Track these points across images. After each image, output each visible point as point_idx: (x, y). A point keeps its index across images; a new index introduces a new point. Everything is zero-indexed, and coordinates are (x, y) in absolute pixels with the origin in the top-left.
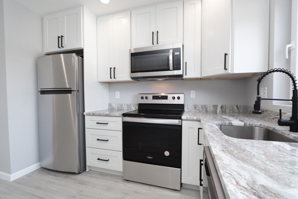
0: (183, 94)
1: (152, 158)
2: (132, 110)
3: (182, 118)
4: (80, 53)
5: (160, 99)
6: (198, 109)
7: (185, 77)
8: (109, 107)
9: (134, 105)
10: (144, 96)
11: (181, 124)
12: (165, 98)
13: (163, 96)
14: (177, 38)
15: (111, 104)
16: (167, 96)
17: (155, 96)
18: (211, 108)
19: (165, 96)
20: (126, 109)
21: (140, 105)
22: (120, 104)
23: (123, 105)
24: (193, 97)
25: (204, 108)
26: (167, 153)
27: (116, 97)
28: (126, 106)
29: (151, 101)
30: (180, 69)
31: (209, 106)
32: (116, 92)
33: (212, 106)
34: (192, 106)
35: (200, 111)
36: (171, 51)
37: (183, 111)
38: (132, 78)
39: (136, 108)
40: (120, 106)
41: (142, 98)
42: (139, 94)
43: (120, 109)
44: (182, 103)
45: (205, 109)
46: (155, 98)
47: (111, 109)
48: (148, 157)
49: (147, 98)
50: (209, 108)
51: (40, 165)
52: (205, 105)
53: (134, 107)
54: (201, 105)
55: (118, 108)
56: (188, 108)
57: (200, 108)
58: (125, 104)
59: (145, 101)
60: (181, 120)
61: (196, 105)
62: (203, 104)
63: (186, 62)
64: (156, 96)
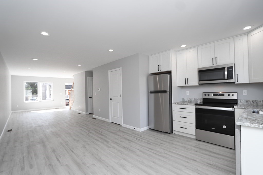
0: (237, 93)
1: (214, 129)
2: (198, 102)
3: (234, 107)
4: (170, 72)
5: (218, 96)
6: (250, 103)
7: (236, 83)
8: (182, 100)
9: (200, 99)
10: (207, 94)
11: (234, 111)
12: (223, 95)
13: (221, 94)
14: (230, 60)
15: (183, 98)
16: (224, 94)
17: (214, 94)
18: (261, 102)
19: (222, 94)
20: (194, 101)
21: (204, 99)
22: (190, 99)
23: (192, 99)
24: (245, 95)
25: (254, 102)
26: (224, 127)
27: (187, 94)
28: (194, 99)
29: (211, 97)
30: (232, 79)
31: (259, 101)
32: (187, 92)
33: (262, 101)
34: (244, 101)
35: (251, 104)
36: (226, 69)
37: (236, 104)
38: (199, 84)
39: (201, 101)
40: (189, 100)
41: (205, 95)
42: (203, 93)
43: (190, 101)
44: (236, 98)
45: (256, 103)
46: (214, 95)
47: (184, 101)
48: (212, 128)
49: (208, 95)
50: (259, 102)
51: (149, 127)
52: (255, 100)
53: (199, 100)
54: (252, 100)
55: (188, 101)
56: (241, 102)
57: (252, 102)
58: (193, 98)
59: (207, 97)
60: (234, 109)
61: (248, 100)
62: (254, 99)
63: (237, 74)
64: (216, 94)
